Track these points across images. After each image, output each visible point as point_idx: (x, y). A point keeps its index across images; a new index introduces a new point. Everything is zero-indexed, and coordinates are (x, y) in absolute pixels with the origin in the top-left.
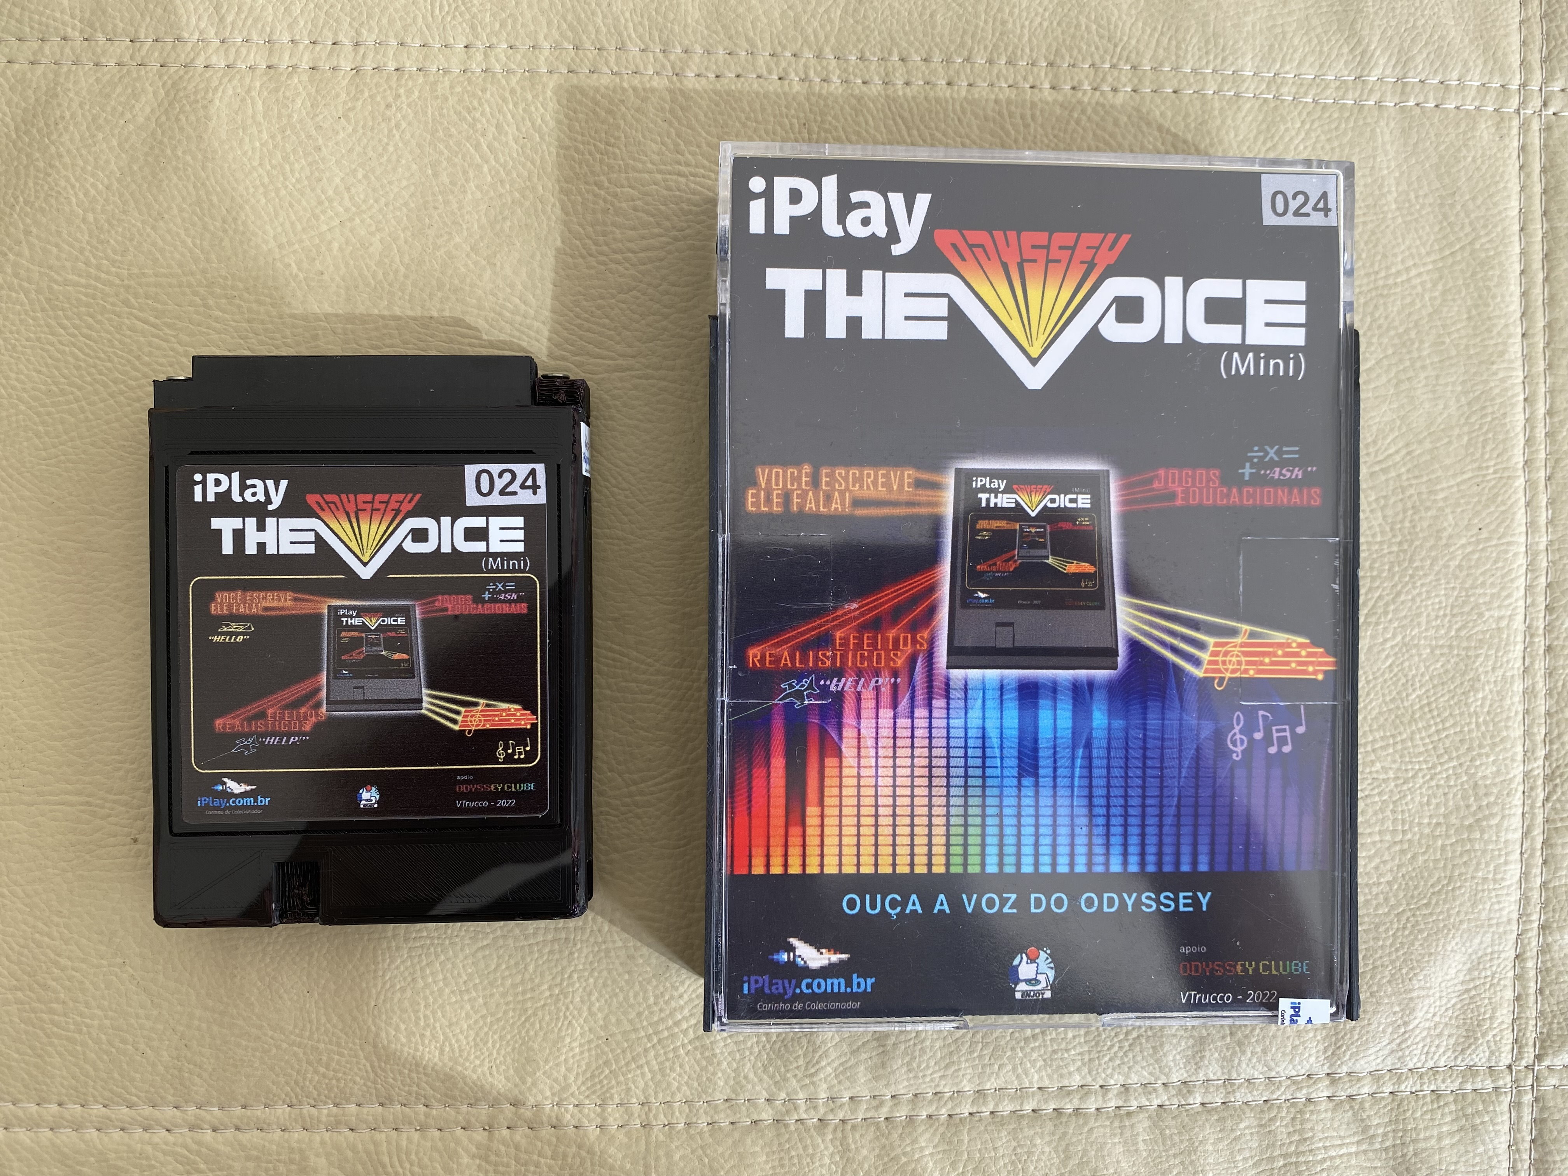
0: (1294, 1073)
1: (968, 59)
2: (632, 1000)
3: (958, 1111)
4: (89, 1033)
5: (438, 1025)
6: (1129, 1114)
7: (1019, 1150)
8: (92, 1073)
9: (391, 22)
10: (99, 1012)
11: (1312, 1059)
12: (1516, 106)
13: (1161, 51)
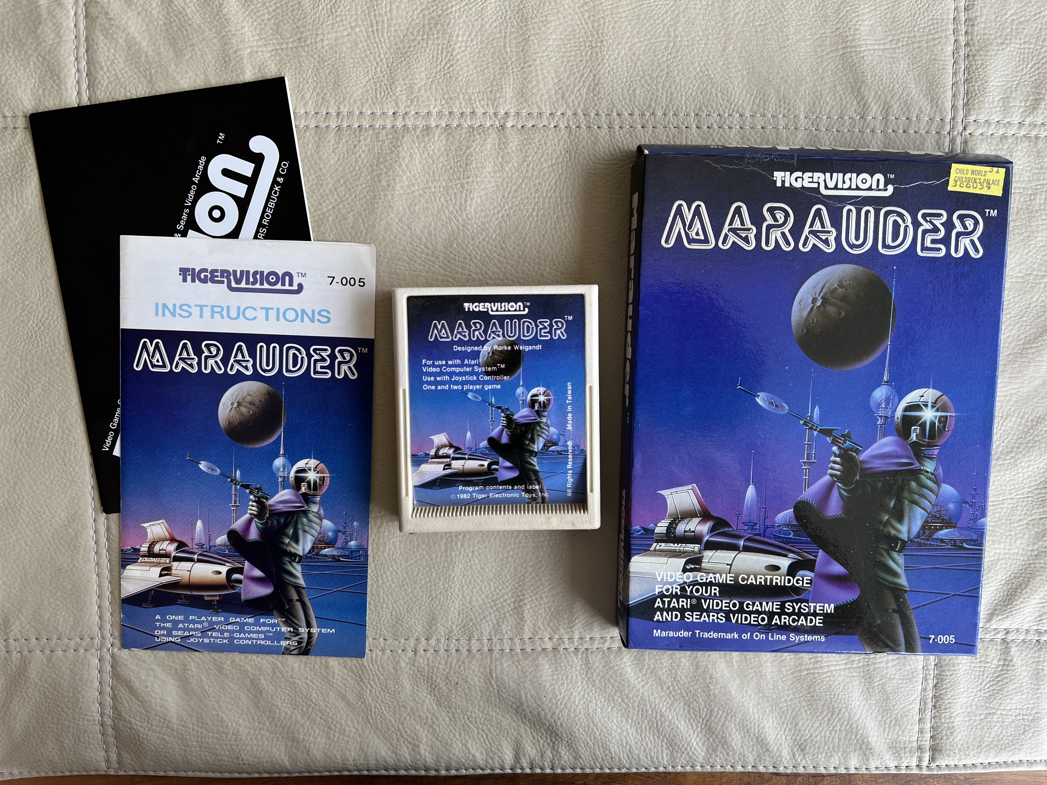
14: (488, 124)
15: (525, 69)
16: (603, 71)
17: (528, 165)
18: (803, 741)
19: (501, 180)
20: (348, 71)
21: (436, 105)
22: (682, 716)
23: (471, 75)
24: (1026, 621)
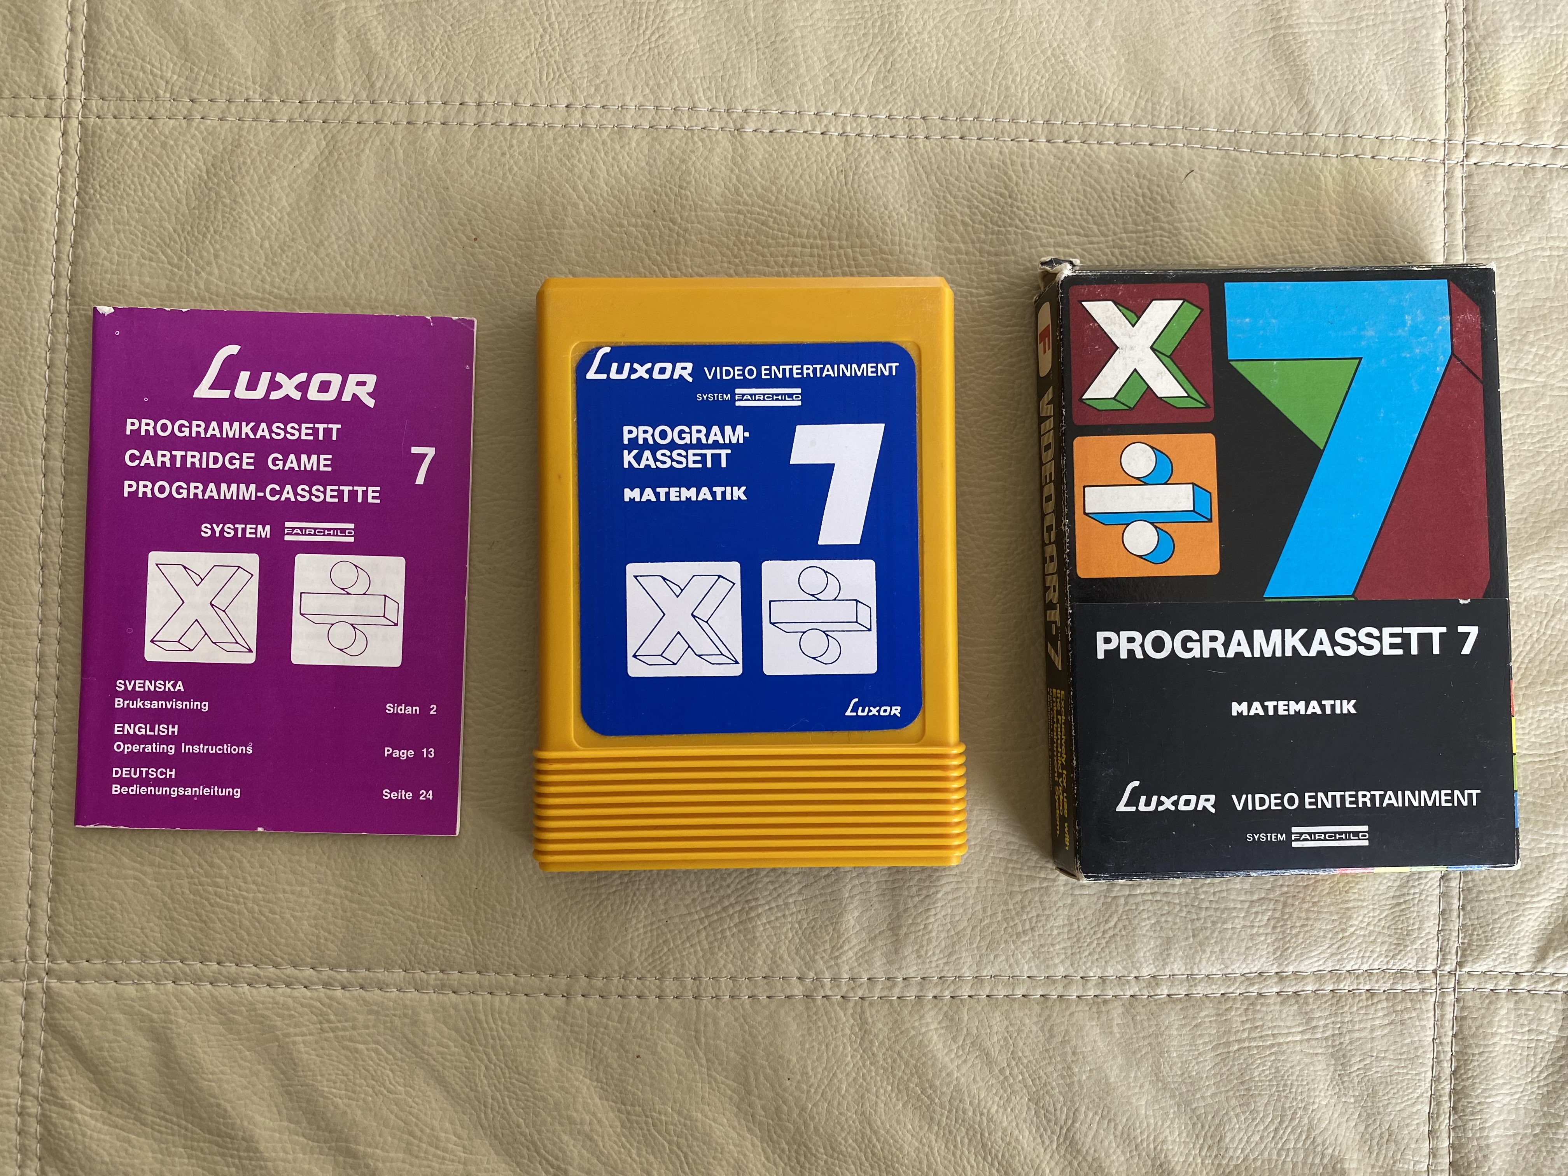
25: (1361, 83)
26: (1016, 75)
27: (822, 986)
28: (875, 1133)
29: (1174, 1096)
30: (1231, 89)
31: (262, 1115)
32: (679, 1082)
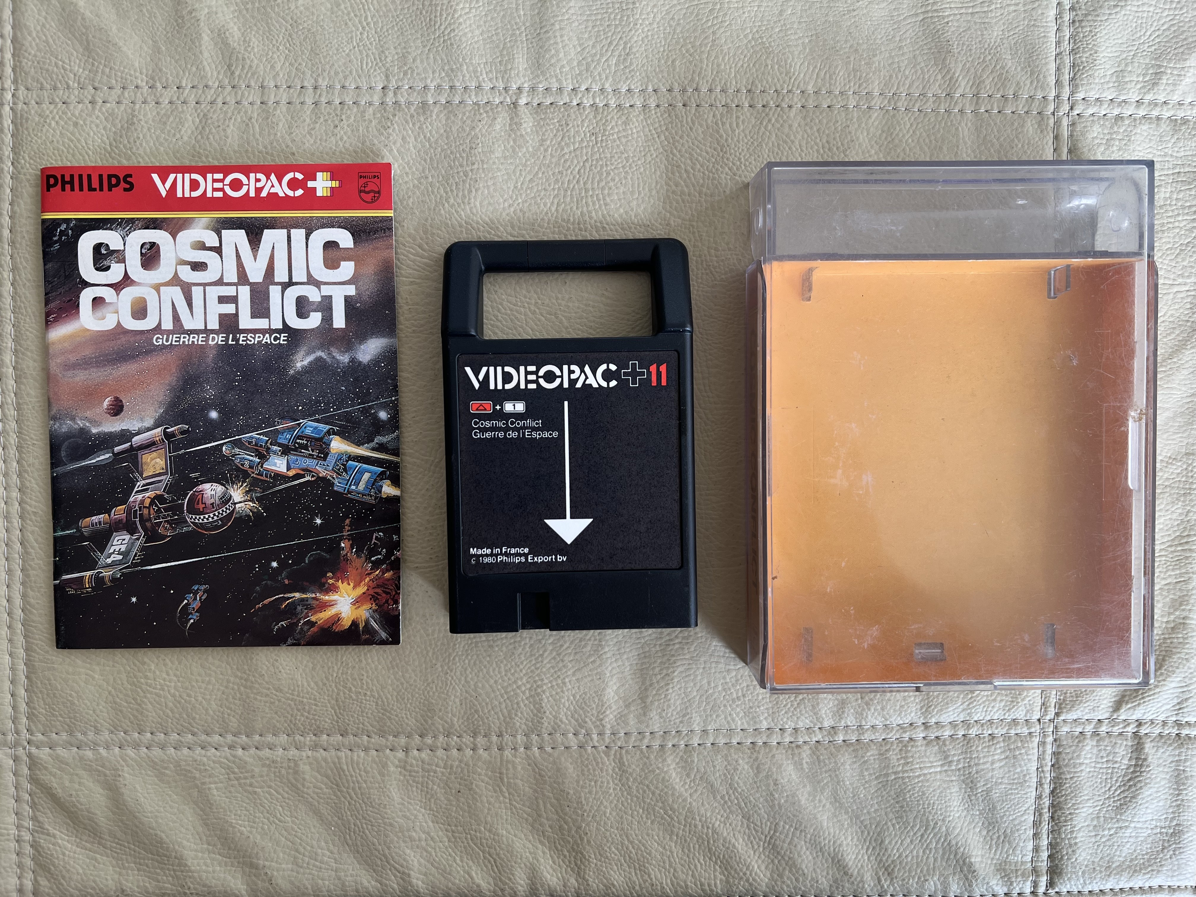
0: (901, 722)
1: (696, 89)
2: (492, 673)
3: (691, 743)
4: (169, 691)
5: (374, 688)
6: (798, 746)
7: (729, 767)
8: (170, 714)
9: (337, 73)
10: (175, 678)
11: (913, 714)
12: (1052, 111)
13: (820, 81)
14: (497, 101)
15: (542, 36)
16: (635, 39)
17: (546, 150)
18: (890, 862)
19: (513, 167)
20: (327, 36)
21: (434, 77)
22: (739, 832)
23: (476, 42)
24: (1163, 709)
25: (989, 54)
26: (725, 54)
27: (592, 740)
28: (632, 843)
29: (848, 812)
30: (890, 62)
31: (188, 841)
32: (489, 809)
